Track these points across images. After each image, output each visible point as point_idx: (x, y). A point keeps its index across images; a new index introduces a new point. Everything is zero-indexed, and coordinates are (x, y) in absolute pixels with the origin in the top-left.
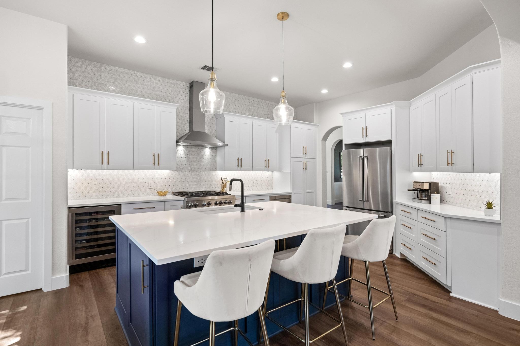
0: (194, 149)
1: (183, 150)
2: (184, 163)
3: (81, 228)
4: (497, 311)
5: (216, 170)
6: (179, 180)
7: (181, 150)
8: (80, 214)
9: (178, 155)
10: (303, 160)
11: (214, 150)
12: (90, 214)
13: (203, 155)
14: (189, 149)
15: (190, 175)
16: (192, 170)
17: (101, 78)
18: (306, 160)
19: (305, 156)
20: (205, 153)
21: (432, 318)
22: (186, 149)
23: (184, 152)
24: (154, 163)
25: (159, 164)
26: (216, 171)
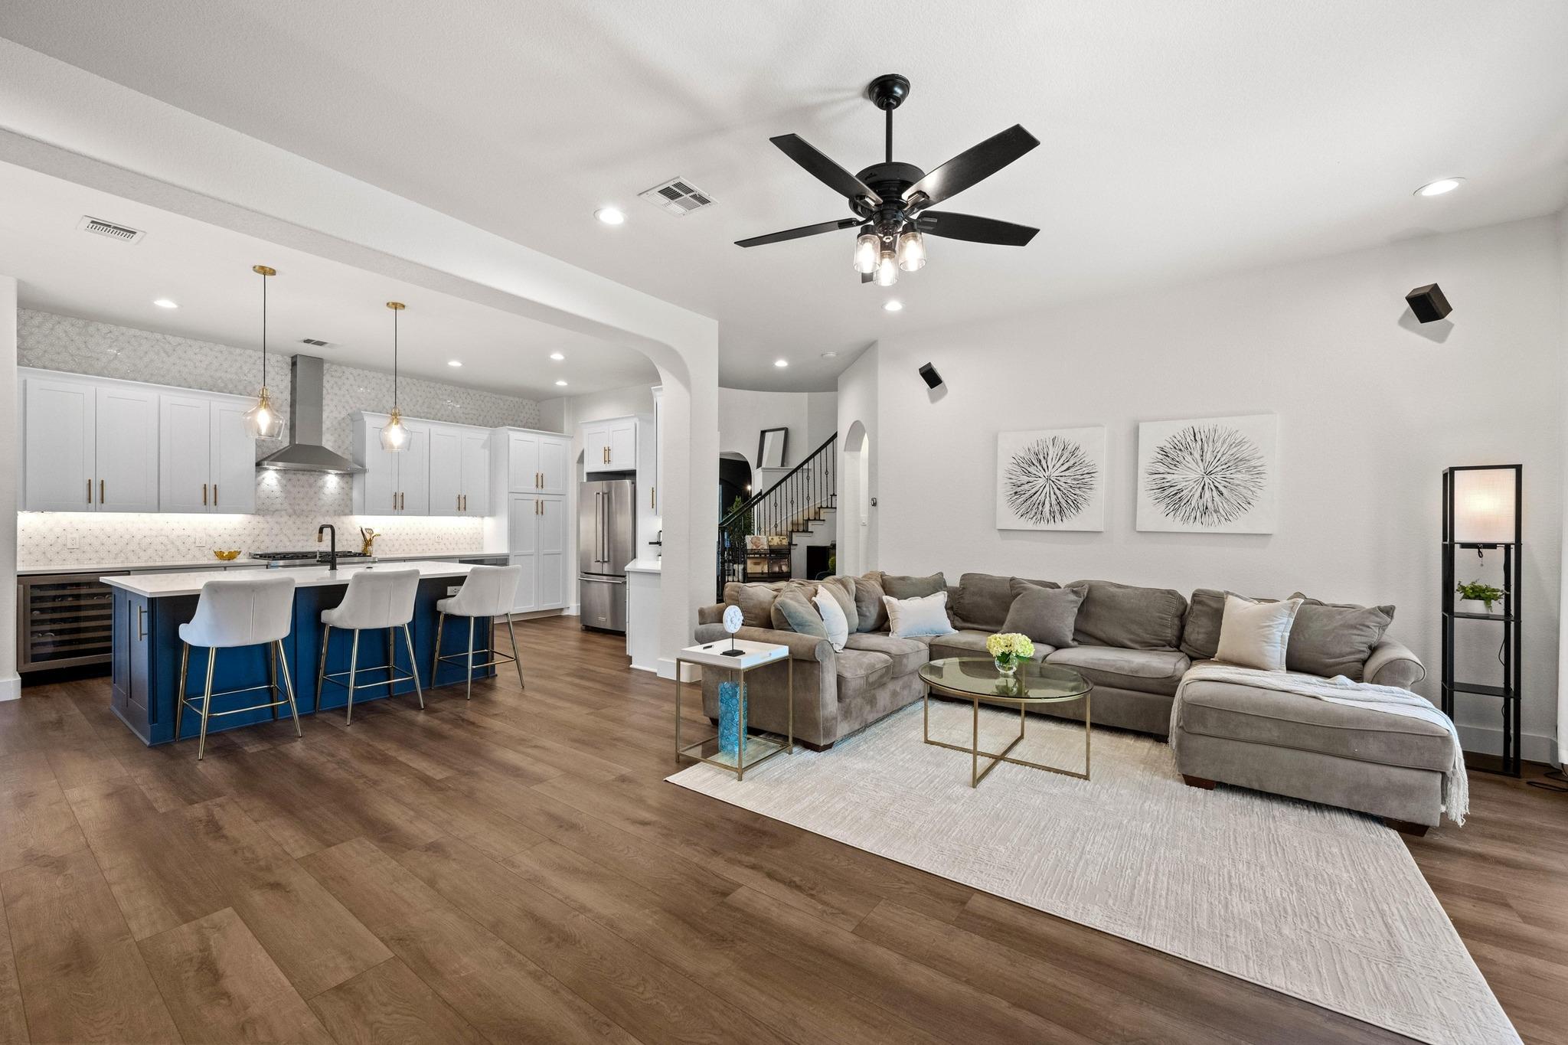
0: (300, 476)
1: (276, 478)
2: (279, 501)
3: (42, 611)
4: (656, 674)
5: (352, 514)
6: (265, 531)
7: (271, 478)
8: (40, 587)
9: (264, 486)
10: (535, 497)
11: (347, 479)
12: (63, 586)
13: (322, 487)
14: (290, 476)
15: (290, 523)
16: (295, 513)
17: (87, 347)
18: (541, 498)
19: (540, 490)
20: (325, 483)
21: (577, 685)
22: (282, 477)
23: (279, 481)
24: (205, 502)
25: (215, 502)
26: (351, 517)
